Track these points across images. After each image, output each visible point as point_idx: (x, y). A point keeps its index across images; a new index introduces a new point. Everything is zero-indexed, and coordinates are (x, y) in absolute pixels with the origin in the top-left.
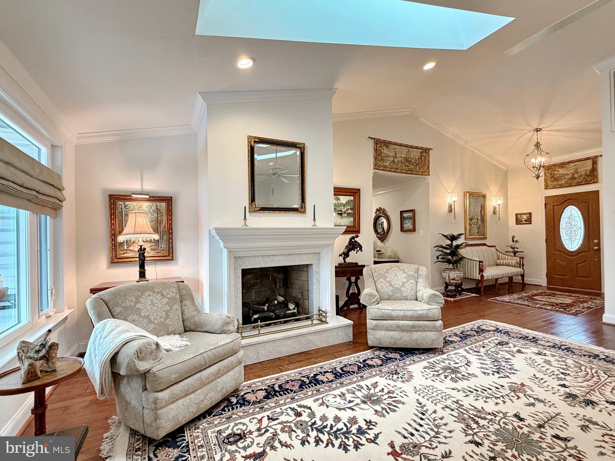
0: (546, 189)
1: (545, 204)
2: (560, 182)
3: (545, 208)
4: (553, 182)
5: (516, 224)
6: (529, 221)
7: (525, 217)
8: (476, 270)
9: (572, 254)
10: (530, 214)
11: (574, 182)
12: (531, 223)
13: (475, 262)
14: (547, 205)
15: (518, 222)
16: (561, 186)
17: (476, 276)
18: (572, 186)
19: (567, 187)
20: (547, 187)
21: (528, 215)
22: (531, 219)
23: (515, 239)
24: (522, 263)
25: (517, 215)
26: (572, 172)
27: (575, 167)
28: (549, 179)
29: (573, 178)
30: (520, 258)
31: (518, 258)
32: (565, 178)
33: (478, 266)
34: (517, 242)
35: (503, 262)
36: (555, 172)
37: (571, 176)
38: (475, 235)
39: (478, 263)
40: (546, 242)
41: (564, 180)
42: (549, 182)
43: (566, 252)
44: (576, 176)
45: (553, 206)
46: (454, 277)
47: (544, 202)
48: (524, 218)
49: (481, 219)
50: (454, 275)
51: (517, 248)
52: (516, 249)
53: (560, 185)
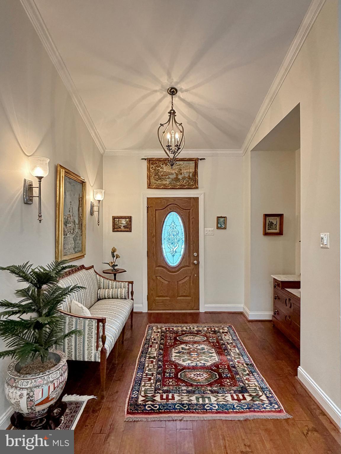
0: (149, 188)
1: (147, 207)
2: (164, 182)
3: (147, 212)
4: (157, 180)
5: (113, 231)
6: (128, 228)
7: (124, 222)
8: (90, 342)
9: (174, 270)
10: (130, 218)
11: (178, 184)
12: (131, 231)
13: (87, 321)
14: (149, 209)
15: (116, 228)
16: (165, 188)
17: (89, 354)
18: (175, 189)
19: (171, 189)
20: (149, 186)
21: (128, 220)
22: (131, 225)
23: (115, 254)
24: (130, 290)
25: (114, 218)
26: (176, 172)
27: (178, 167)
28: (153, 175)
29: (177, 179)
30: (129, 282)
31: (127, 284)
32: (169, 178)
33: (94, 331)
34: (117, 257)
35: (108, 292)
36: (159, 168)
37: (174, 176)
38: (72, 254)
39: (94, 323)
40: (147, 256)
41: (168, 180)
42: (153, 180)
43: (167, 267)
44: (180, 177)
45: (156, 210)
46: (45, 397)
47: (146, 205)
48: (122, 224)
49: (79, 222)
50: (46, 388)
51: (117, 265)
52: (116, 268)
53: (164, 185)
